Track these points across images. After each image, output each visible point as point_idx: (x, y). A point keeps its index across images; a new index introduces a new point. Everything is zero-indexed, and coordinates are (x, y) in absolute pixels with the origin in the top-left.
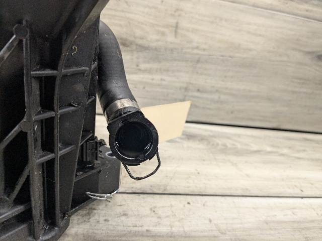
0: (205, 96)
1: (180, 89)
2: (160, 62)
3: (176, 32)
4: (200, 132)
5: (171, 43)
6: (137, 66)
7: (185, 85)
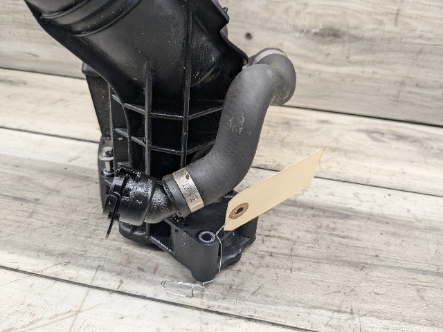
0: (425, 92)
1: (395, 83)
2: (374, 53)
3: (396, 19)
4: (413, 133)
5: (389, 32)
6: (348, 58)
7: (401, 79)
